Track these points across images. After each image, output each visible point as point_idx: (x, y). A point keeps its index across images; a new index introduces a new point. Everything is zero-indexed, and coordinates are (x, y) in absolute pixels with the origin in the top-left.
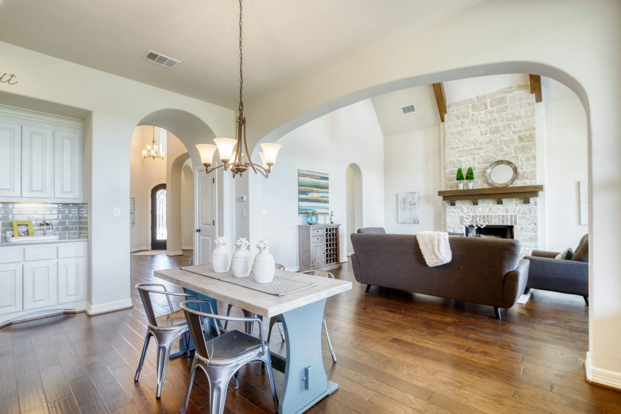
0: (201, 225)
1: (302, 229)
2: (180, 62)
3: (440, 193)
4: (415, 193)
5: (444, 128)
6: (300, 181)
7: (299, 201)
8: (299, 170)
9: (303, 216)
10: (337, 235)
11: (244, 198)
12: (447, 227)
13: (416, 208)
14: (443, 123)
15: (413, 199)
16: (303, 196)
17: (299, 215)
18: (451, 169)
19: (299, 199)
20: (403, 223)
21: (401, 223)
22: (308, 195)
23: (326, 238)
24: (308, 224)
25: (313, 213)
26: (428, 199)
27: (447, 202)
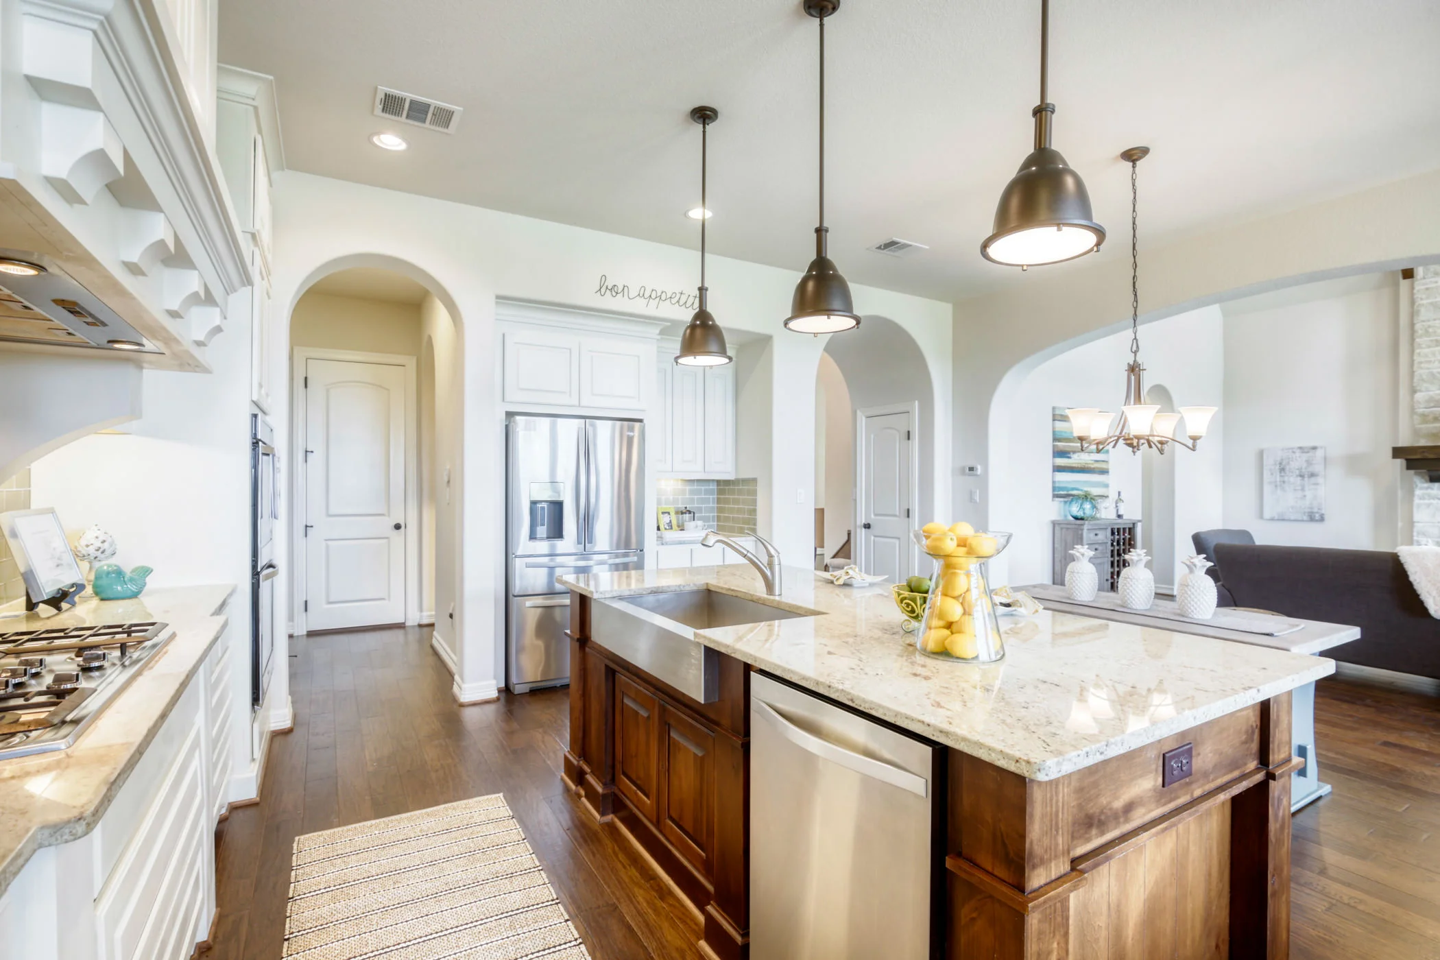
0: (873, 516)
1: (1062, 529)
2: (927, 247)
3: (1398, 452)
4: (1314, 448)
5: (1412, 294)
6: (1057, 429)
7: (1054, 471)
8: (1054, 408)
9: (1061, 502)
10: (1132, 543)
11: (977, 469)
12: (1415, 534)
13: (1317, 484)
14: (1407, 281)
15: (1309, 463)
16: (1061, 461)
17: (1053, 500)
18: (1431, 393)
19: (1054, 467)
20: (1278, 520)
21: (1272, 519)
22: (1069, 458)
23: (1110, 548)
24: (1073, 519)
25: (1086, 496)
26: (1354, 464)
27: (1416, 474)
